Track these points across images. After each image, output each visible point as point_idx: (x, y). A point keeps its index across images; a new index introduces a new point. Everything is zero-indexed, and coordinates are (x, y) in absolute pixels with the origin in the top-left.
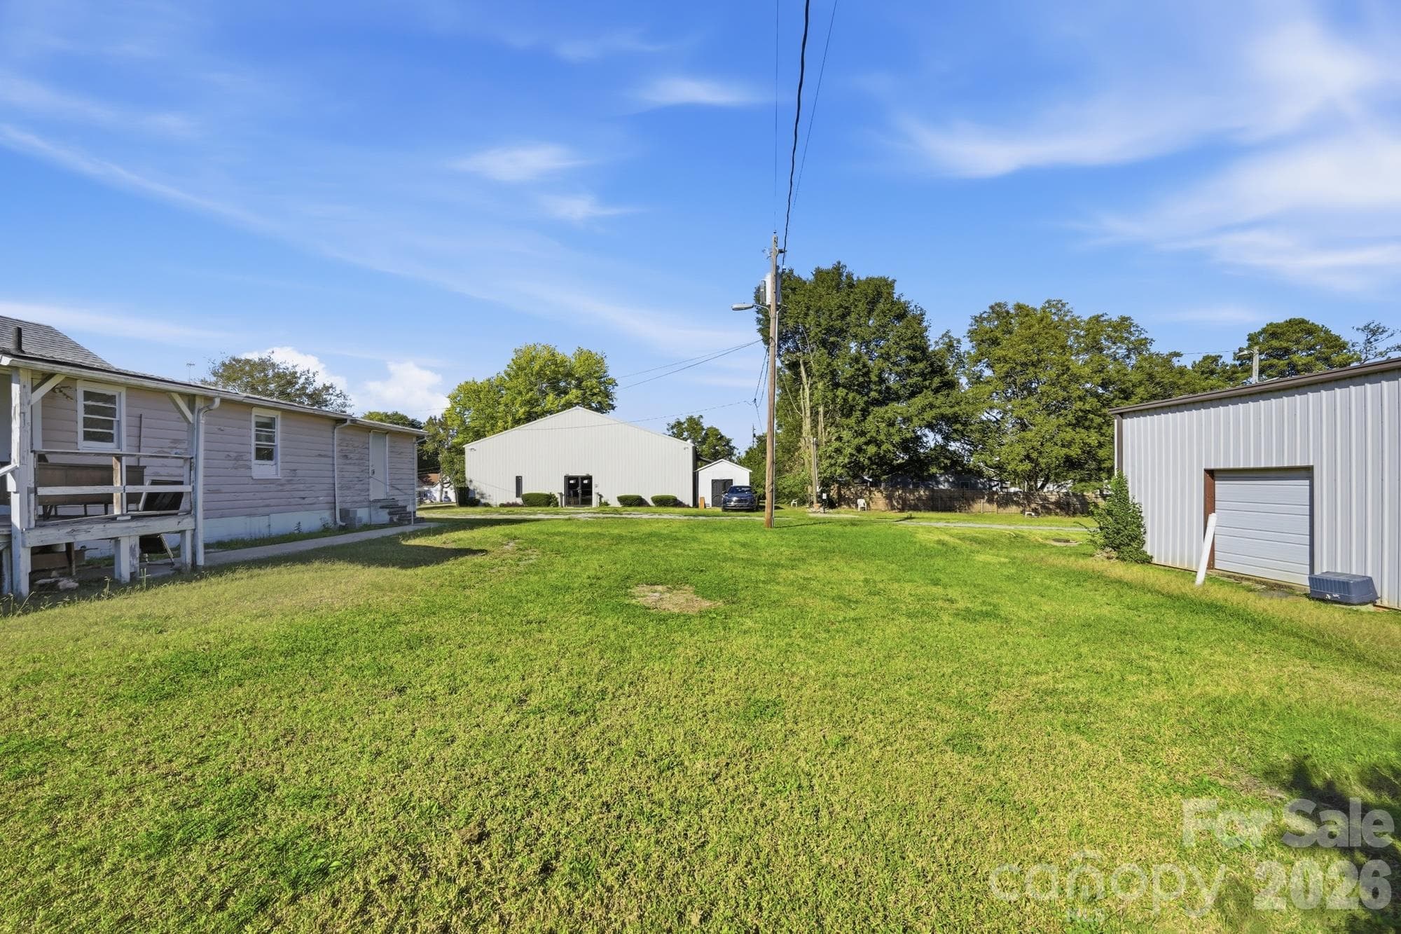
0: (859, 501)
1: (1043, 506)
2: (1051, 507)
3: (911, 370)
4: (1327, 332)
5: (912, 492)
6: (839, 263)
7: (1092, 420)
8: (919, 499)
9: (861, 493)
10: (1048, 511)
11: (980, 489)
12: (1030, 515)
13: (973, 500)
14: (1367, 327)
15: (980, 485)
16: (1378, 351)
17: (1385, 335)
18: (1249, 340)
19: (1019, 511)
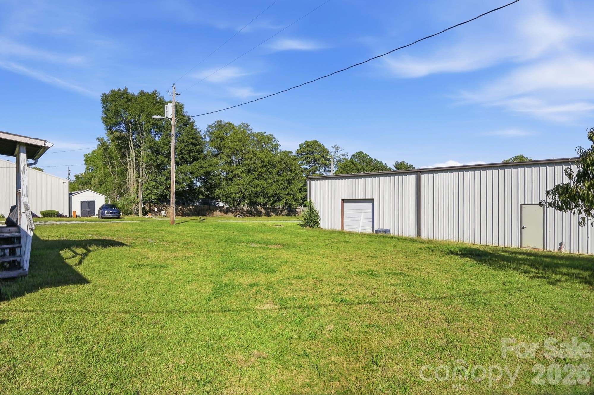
0: (162, 211)
1: (242, 213)
2: (245, 213)
3: (193, 150)
4: (323, 147)
5: (186, 207)
6: (156, 91)
7: (263, 177)
8: (190, 210)
9: (161, 208)
10: (244, 215)
11: (213, 205)
12: (239, 217)
13: (214, 211)
14: (335, 147)
15: (213, 204)
16: (338, 155)
17: (340, 150)
18: (300, 146)
19: (232, 215)
